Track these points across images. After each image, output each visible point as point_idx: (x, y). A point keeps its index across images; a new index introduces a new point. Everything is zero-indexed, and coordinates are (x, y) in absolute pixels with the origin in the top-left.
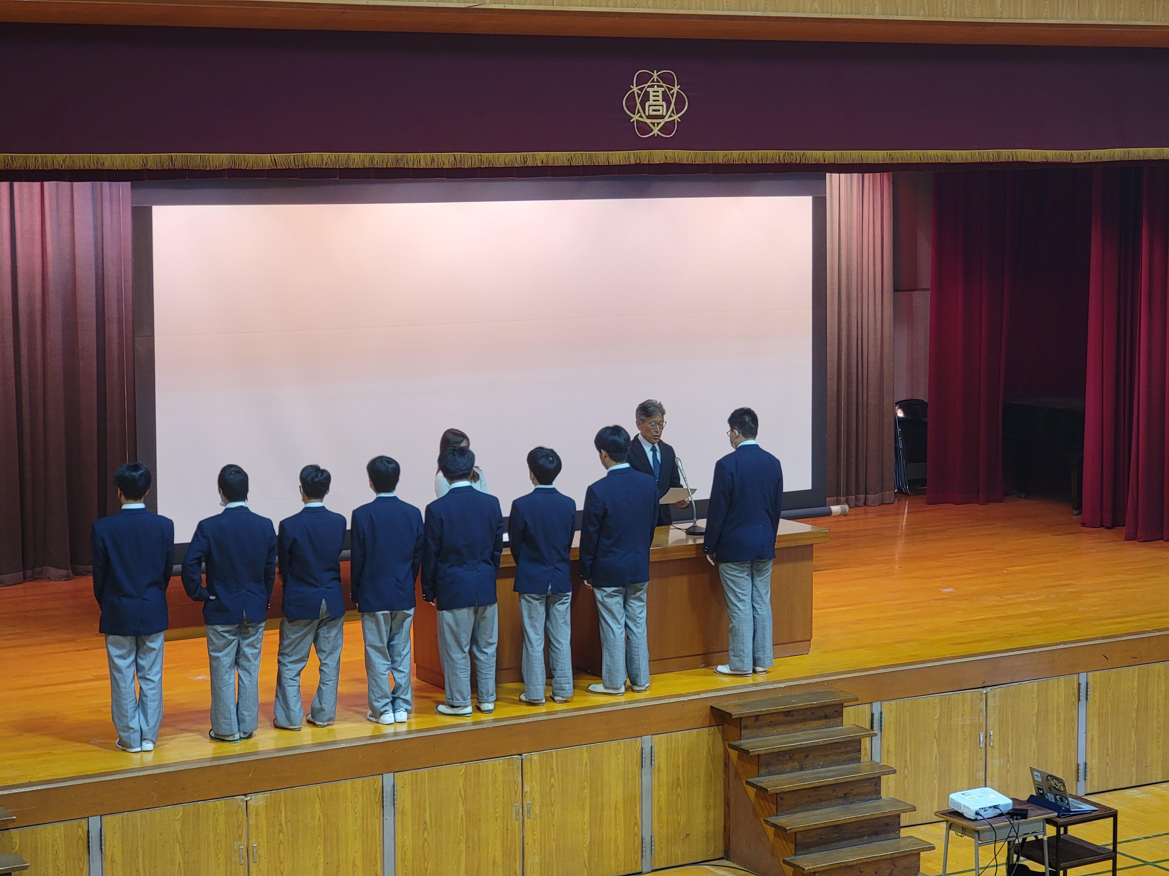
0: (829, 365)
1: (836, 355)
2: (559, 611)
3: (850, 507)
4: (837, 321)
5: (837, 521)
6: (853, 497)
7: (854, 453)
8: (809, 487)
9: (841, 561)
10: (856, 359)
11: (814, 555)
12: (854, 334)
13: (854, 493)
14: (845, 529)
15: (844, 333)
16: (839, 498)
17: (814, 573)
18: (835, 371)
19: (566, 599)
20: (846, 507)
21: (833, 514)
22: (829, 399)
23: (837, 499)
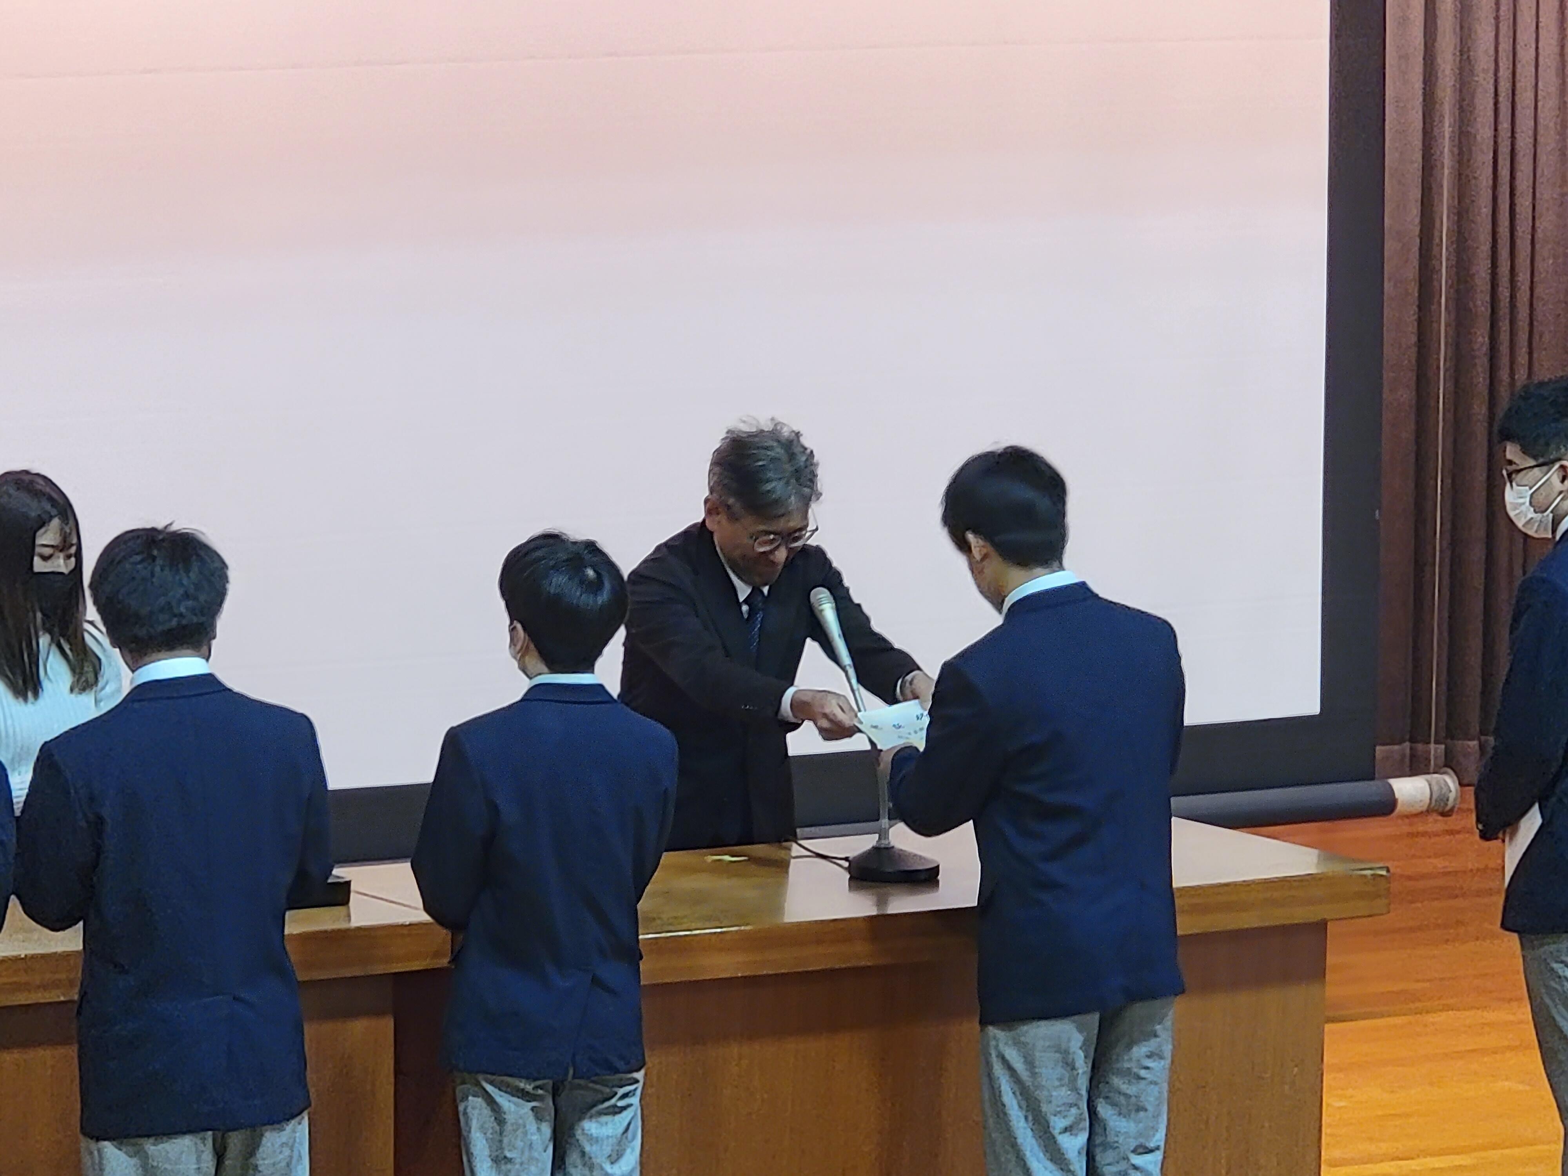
0: (1390, 246)
1: (1415, 211)
2: (596, 1140)
3: (1461, 784)
4: (1418, 85)
5: (1411, 835)
6: (1474, 743)
7: (1478, 581)
8: (1312, 707)
9: (1427, 985)
10: (1489, 227)
11: (1330, 960)
12: (1484, 132)
13: (1475, 728)
14: (1440, 864)
15: (1446, 128)
16: (1420, 747)
17: (1328, 1027)
18: (1412, 271)
19: (625, 1096)
20: (1450, 781)
21: (1399, 808)
22: (1388, 375)
23: (1413, 756)
